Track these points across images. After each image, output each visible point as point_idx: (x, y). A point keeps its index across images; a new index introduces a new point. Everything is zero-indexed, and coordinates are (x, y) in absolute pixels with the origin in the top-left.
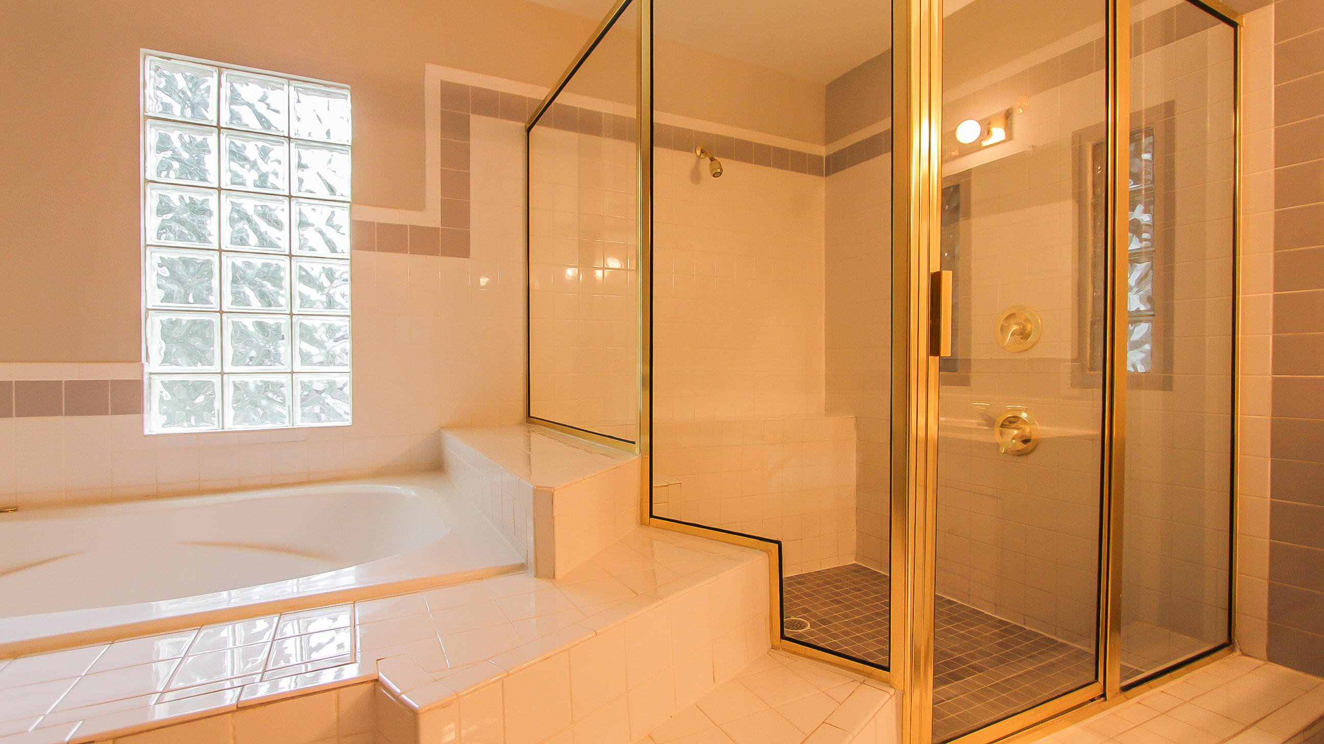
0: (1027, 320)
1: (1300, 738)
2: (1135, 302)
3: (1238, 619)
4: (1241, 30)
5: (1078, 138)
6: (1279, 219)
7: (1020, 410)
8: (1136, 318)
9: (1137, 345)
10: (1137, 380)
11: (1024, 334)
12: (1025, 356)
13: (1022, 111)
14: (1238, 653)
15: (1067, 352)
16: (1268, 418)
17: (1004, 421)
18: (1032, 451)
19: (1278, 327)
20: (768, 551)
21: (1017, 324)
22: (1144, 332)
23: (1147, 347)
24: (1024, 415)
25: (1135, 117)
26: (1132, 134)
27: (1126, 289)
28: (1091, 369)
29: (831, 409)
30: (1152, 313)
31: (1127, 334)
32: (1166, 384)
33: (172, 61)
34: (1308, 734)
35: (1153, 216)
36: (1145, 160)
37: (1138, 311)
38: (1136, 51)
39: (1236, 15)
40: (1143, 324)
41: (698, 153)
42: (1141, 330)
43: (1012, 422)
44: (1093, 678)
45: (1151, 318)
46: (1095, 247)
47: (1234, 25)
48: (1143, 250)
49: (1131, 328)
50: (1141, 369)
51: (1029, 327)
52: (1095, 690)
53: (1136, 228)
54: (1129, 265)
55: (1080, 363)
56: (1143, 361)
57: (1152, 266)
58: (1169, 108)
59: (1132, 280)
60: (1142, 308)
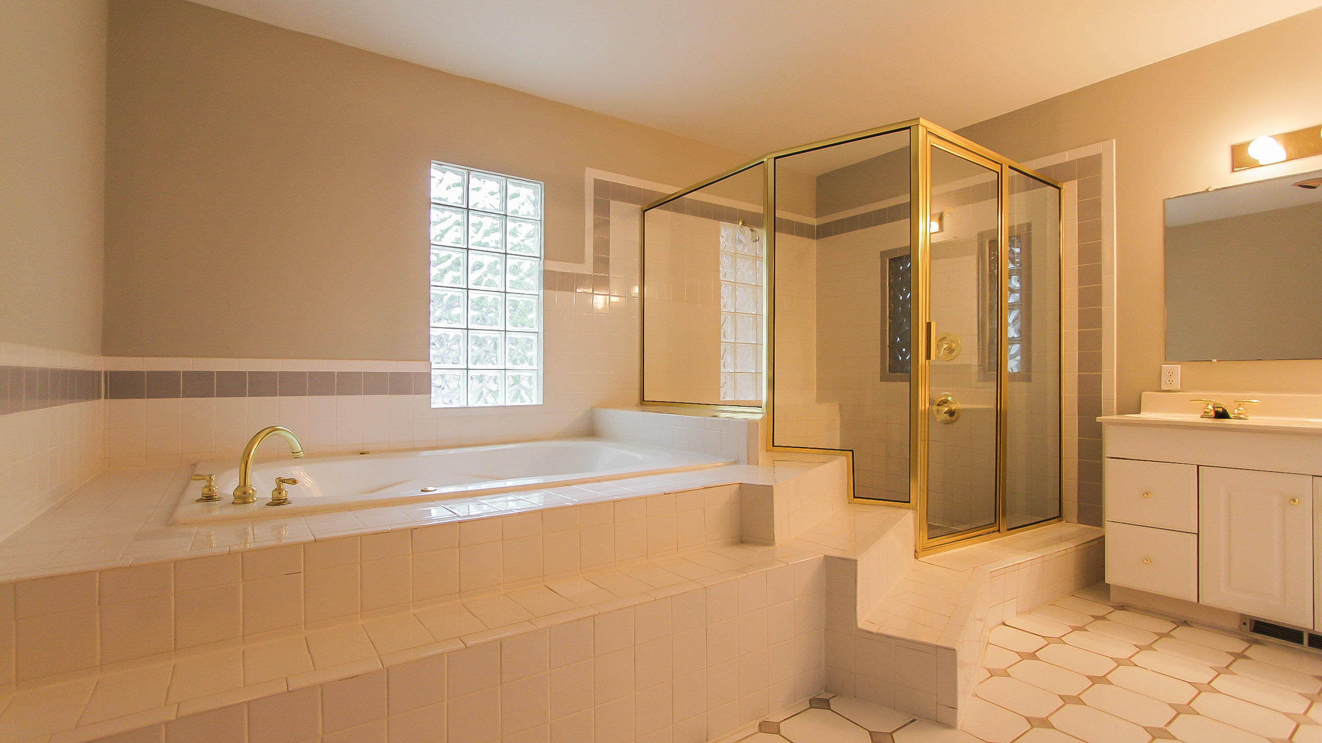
0: (952, 341)
1: (1086, 545)
2: (1012, 332)
3: (1064, 503)
4: (1063, 191)
5: (981, 235)
6: (1081, 292)
7: (948, 396)
8: (1012, 341)
9: (1013, 357)
10: (1013, 376)
11: (950, 350)
12: (951, 363)
13: (949, 216)
14: (1065, 522)
15: (975, 361)
16: (1076, 395)
17: (940, 402)
18: (956, 421)
19: (1081, 347)
20: (847, 456)
21: (947, 344)
22: (1017, 348)
23: (1018, 358)
24: (950, 398)
25: (1011, 229)
26: (1010, 237)
27: (1007, 325)
28: (989, 370)
29: (820, 400)
30: (1020, 339)
31: (1008, 350)
32: (1028, 379)
33: (443, 167)
34: (1090, 544)
35: (1021, 284)
36: (1017, 253)
37: (1013, 337)
38: (1012, 192)
39: (1058, 182)
40: (1016, 345)
41: (741, 223)
42: (1015, 348)
43: (945, 402)
44: (993, 521)
45: (1020, 342)
46: (990, 299)
47: (1059, 189)
48: (1016, 303)
49: (1010, 347)
50: (1015, 370)
51: (954, 345)
52: (996, 528)
53: (1012, 291)
54: (1008, 311)
55: (982, 367)
56: (1017, 366)
57: (1020, 313)
58: (1029, 225)
59: (1010, 320)
60: (1016, 336)
